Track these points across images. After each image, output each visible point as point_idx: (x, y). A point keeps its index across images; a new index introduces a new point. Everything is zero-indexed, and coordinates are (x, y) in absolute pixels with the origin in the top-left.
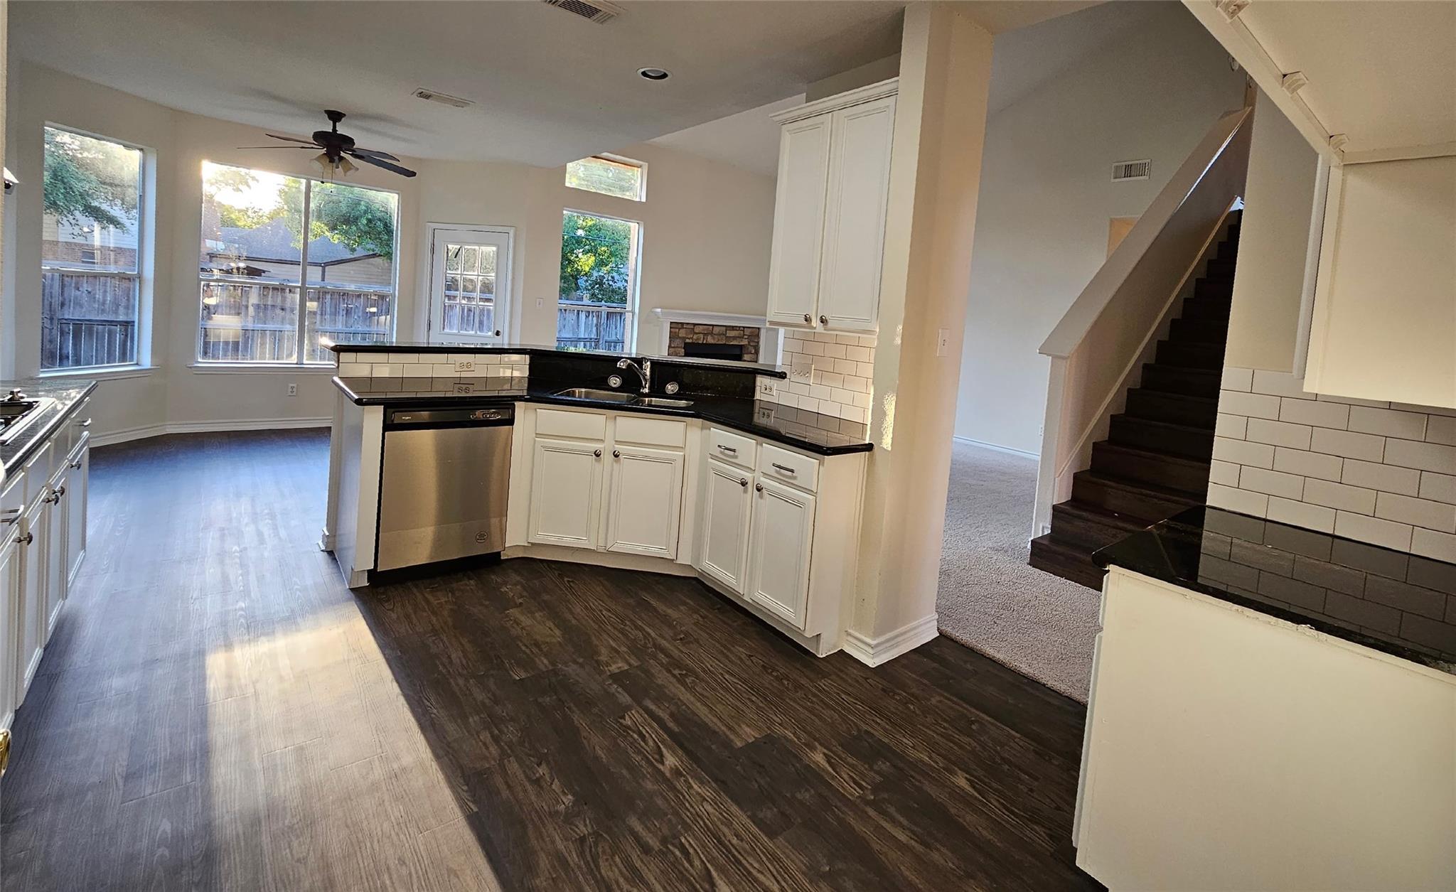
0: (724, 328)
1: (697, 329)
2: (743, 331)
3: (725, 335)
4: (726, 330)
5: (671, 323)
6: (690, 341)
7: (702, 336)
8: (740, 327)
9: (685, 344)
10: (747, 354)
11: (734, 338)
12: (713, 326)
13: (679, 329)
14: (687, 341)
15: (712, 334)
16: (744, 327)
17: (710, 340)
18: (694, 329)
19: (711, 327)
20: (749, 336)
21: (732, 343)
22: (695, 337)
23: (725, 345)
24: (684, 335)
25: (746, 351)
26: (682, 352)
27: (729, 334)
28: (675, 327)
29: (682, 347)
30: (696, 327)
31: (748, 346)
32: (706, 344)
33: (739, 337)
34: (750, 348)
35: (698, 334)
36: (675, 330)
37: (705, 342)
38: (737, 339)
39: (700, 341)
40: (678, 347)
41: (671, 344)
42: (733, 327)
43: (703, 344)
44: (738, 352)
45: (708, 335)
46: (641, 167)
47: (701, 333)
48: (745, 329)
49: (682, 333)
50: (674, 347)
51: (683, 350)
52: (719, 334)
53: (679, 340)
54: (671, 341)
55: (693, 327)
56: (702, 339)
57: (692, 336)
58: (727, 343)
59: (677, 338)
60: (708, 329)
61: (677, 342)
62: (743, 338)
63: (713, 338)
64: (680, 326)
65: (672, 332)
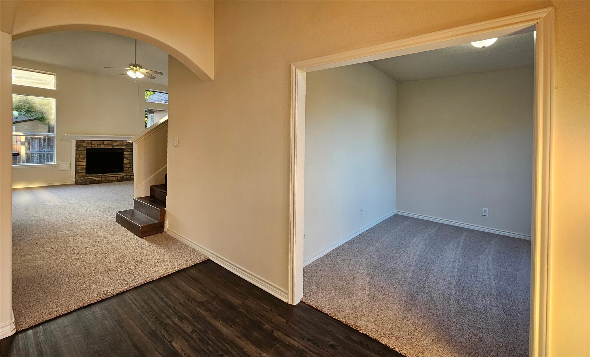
0: (111, 142)
1: (93, 142)
2: (123, 142)
4: (112, 143)
5: (76, 140)
6: (90, 147)
8: (120, 141)
9: (87, 149)
11: (117, 145)
12: (103, 141)
13: (82, 143)
14: (87, 147)
15: (103, 144)
17: (102, 146)
18: (91, 142)
20: (126, 144)
21: (116, 148)
22: (93, 146)
23: (112, 148)
24: (86, 145)
25: (126, 151)
26: (85, 152)
27: (114, 144)
28: (79, 142)
29: (85, 150)
30: (93, 141)
31: (126, 149)
32: (100, 148)
33: (120, 145)
34: (127, 149)
35: (94, 144)
36: (80, 143)
37: (99, 147)
38: (119, 146)
39: (96, 148)
40: (82, 150)
41: (77, 149)
42: (116, 141)
43: (98, 148)
44: (121, 151)
45: (101, 144)
46: (54, 75)
47: (96, 144)
48: (124, 142)
49: (84, 144)
50: (80, 150)
51: (86, 151)
52: (108, 144)
53: (82, 147)
54: (78, 148)
55: (91, 141)
56: (97, 147)
57: (91, 146)
58: (113, 148)
59: (81, 147)
60: (101, 142)
61: (81, 148)
62: (123, 145)
63: (104, 146)
64: (83, 141)
65: (78, 144)
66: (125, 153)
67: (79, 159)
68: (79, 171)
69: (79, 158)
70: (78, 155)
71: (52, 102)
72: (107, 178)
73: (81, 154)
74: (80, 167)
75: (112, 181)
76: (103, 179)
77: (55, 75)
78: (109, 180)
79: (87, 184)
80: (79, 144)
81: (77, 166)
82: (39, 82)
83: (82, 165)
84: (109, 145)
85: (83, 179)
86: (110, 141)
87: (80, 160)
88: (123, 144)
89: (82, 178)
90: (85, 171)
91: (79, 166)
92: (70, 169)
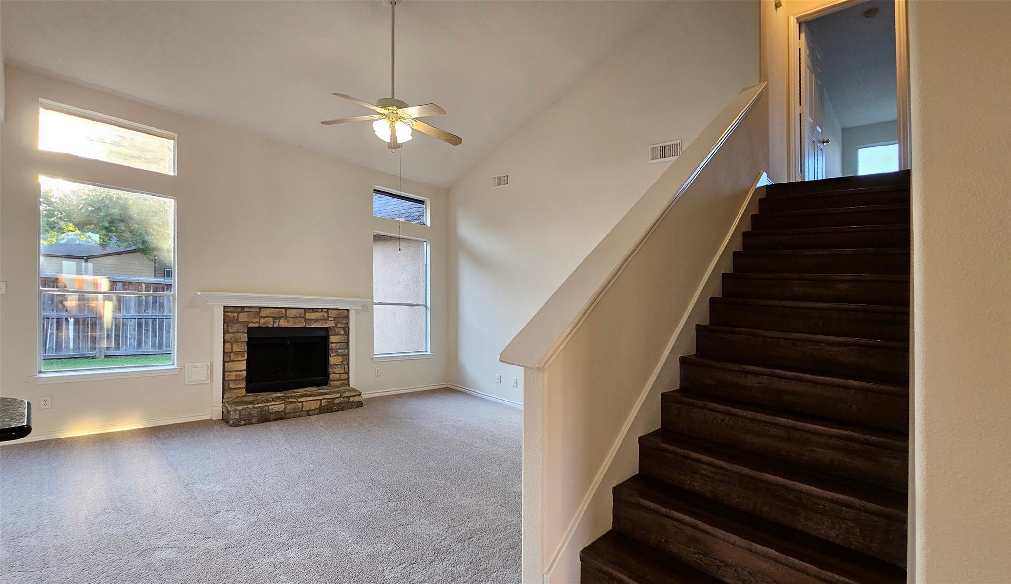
0: (302, 311)
1: (263, 313)
2: (327, 312)
3: (304, 317)
4: (305, 313)
5: (224, 307)
6: (257, 325)
7: (272, 320)
8: (322, 309)
9: (249, 328)
10: (334, 335)
11: (317, 320)
12: (286, 309)
13: (239, 313)
14: (250, 325)
15: (286, 317)
16: (328, 309)
17: (283, 323)
18: (259, 312)
19: (284, 310)
20: (335, 318)
21: (313, 326)
22: (262, 321)
23: (305, 328)
24: (247, 320)
25: (333, 333)
26: (245, 337)
27: (309, 316)
28: (232, 310)
29: (243, 332)
30: (262, 310)
31: (334, 330)
32: (279, 328)
33: (323, 320)
34: (337, 330)
35: (264, 317)
36: (233, 314)
37: (276, 325)
38: (321, 321)
39: (269, 326)
40: (240, 333)
41: (227, 329)
42: (314, 310)
43: (274, 327)
44: (323, 334)
45: (280, 318)
46: (173, 138)
47: (270, 317)
48: (329, 311)
49: (243, 317)
50: (232, 333)
51: (247, 335)
52: (295, 317)
53: (238, 325)
54: (227, 326)
55: (258, 310)
56: (272, 322)
57: (259, 322)
58: (306, 326)
59: (236, 323)
60: (280, 312)
61: (235, 328)
62: (328, 319)
63: (288, 322)
64: (239, 310)
65: (228, 316)
66: (333, 339)
67: (232, 354)
68: (231, 386)
69: (230, 352)
70: (229, 344)
71: (168, 206)
72: (298, 404)
73: (237, 341)
74: (232, 376)
75: (308, 413)
76: (289, 407)
77: (176, 138)
78: (302, 411)
79: (252, 423)
80: (231, 315)
81: (226, 374)
82: (136, 154)
83: (237, 369)
84: (298, 319)
85: (243, 409)
86: (299, 311)
87: (232, 356)
88: (328, 317)
89: (240, 408)
90: (245, 386)
91: (230, 372)
92: (209, 380)
